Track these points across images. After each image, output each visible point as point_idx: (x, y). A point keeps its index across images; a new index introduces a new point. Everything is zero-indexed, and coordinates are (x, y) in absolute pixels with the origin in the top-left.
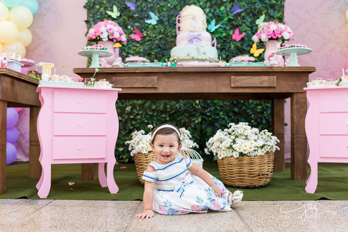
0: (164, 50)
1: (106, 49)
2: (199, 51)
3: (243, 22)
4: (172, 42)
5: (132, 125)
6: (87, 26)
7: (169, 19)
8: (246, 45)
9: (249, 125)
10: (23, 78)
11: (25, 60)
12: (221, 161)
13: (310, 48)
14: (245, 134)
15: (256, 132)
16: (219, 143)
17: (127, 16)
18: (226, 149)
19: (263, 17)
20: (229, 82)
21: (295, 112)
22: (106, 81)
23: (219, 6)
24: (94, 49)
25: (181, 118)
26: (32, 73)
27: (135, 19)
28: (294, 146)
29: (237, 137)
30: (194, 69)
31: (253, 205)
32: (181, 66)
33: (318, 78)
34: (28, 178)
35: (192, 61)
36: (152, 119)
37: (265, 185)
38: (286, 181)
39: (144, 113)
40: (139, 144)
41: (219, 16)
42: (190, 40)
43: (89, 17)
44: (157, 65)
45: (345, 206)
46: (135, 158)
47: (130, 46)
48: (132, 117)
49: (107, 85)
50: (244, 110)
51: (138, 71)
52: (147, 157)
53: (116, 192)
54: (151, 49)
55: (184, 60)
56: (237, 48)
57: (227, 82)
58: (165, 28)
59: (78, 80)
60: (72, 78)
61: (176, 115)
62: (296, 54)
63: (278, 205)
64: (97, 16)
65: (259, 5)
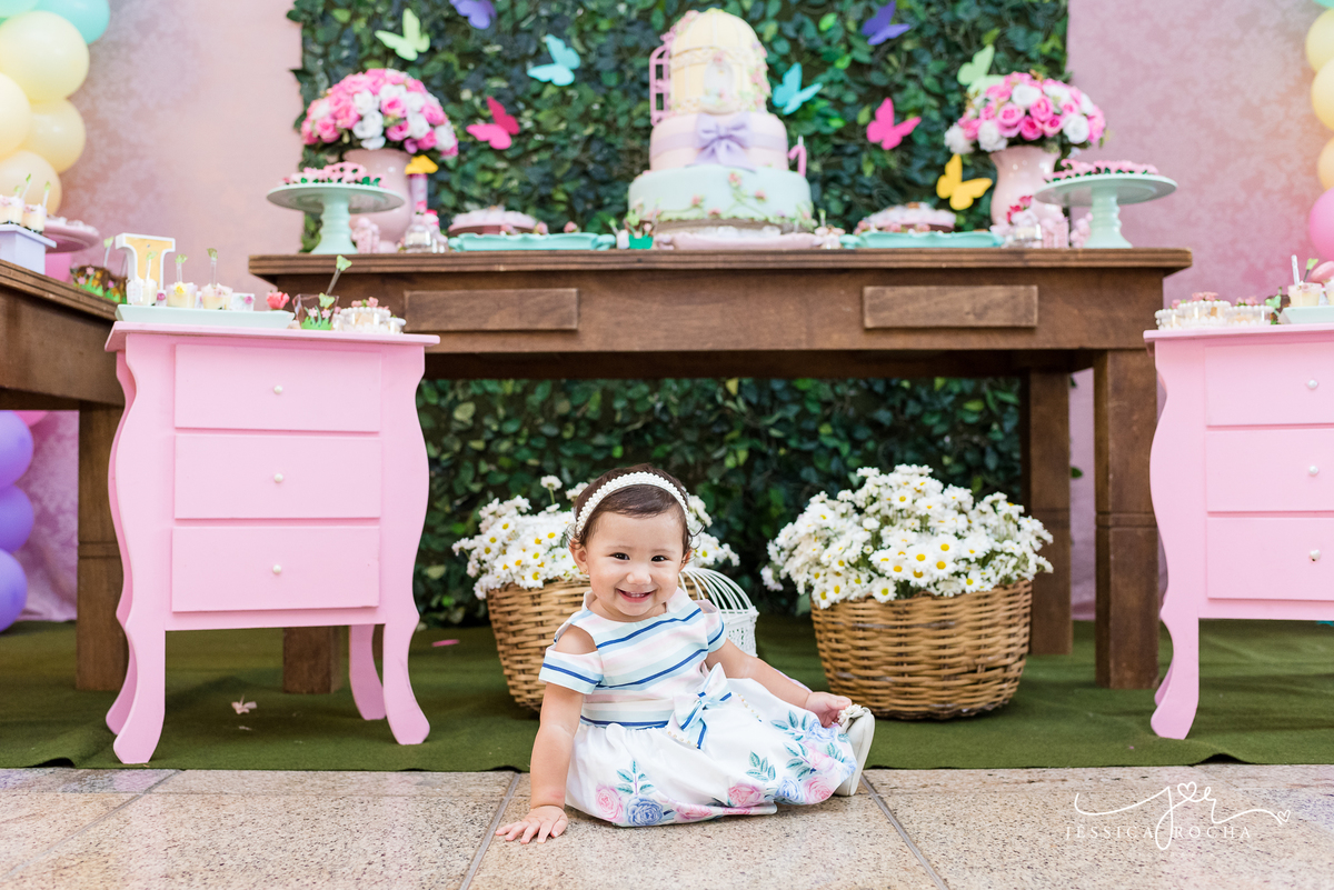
0: (604, 183)
1: (378, 180)
2: (737, 188)
3: (909, 77)
4: (633, 152)
5: (479, 478)
6: (301, 92)
7: (623, 61)
8: (919, 163)
9: (932, 475)
10: (51, 296)
11: (60, 223)
12: (827, 616)
13: (1167, 176)
14: (918, 509)
15: (960, 504)
16: (819, 545)
17: (457, 51)
18: (847, 568)
19: (985, 57)
20: (858, 308)
21: (1111, 424)
22: (381, 305)
23: (817, 12)
24: (330, 180)
25: (668, 448)
26: (88, 277)
27: (490, 64)
28: (1108, 558)
29: (886, 521)
30: (720, 258)
31: (951, 785)
32: (671, 248)
33: (1201, 295)
34: (73, 687)
35: (714, 229)
36: (558, 455)
37: (996, 709)
38: (1076, 691)
39: (525, 432)
40: (509, 550)
41: (814, 53)
42: (704, 144)
43: (308, 57)
44: (576, 242)
45: (1305, 786)
46: (494, 608)
47: (469, 167)
48: (478, 445)
49: (381, 323)
50: (915, 419)
51: (502, 268)
52: (537, 600)
53: (418, 740)
54: (551, 180)
55: (681, 224)
56: (885, 174)
57: (849, 309)
58: (606, 97)
59: (267, 303)
60: (246, 295)
61: (648, 438)
62: (1113, 199)
63: (1046, 786)
64: (341, 53)
65: (969, 11)
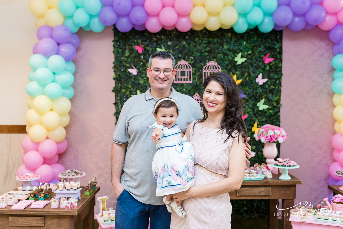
3: (246, 105)
6: (115, 107)
19: (263, 101)
43: (116, 100)
64: (124, 99)
65: (260, 90)
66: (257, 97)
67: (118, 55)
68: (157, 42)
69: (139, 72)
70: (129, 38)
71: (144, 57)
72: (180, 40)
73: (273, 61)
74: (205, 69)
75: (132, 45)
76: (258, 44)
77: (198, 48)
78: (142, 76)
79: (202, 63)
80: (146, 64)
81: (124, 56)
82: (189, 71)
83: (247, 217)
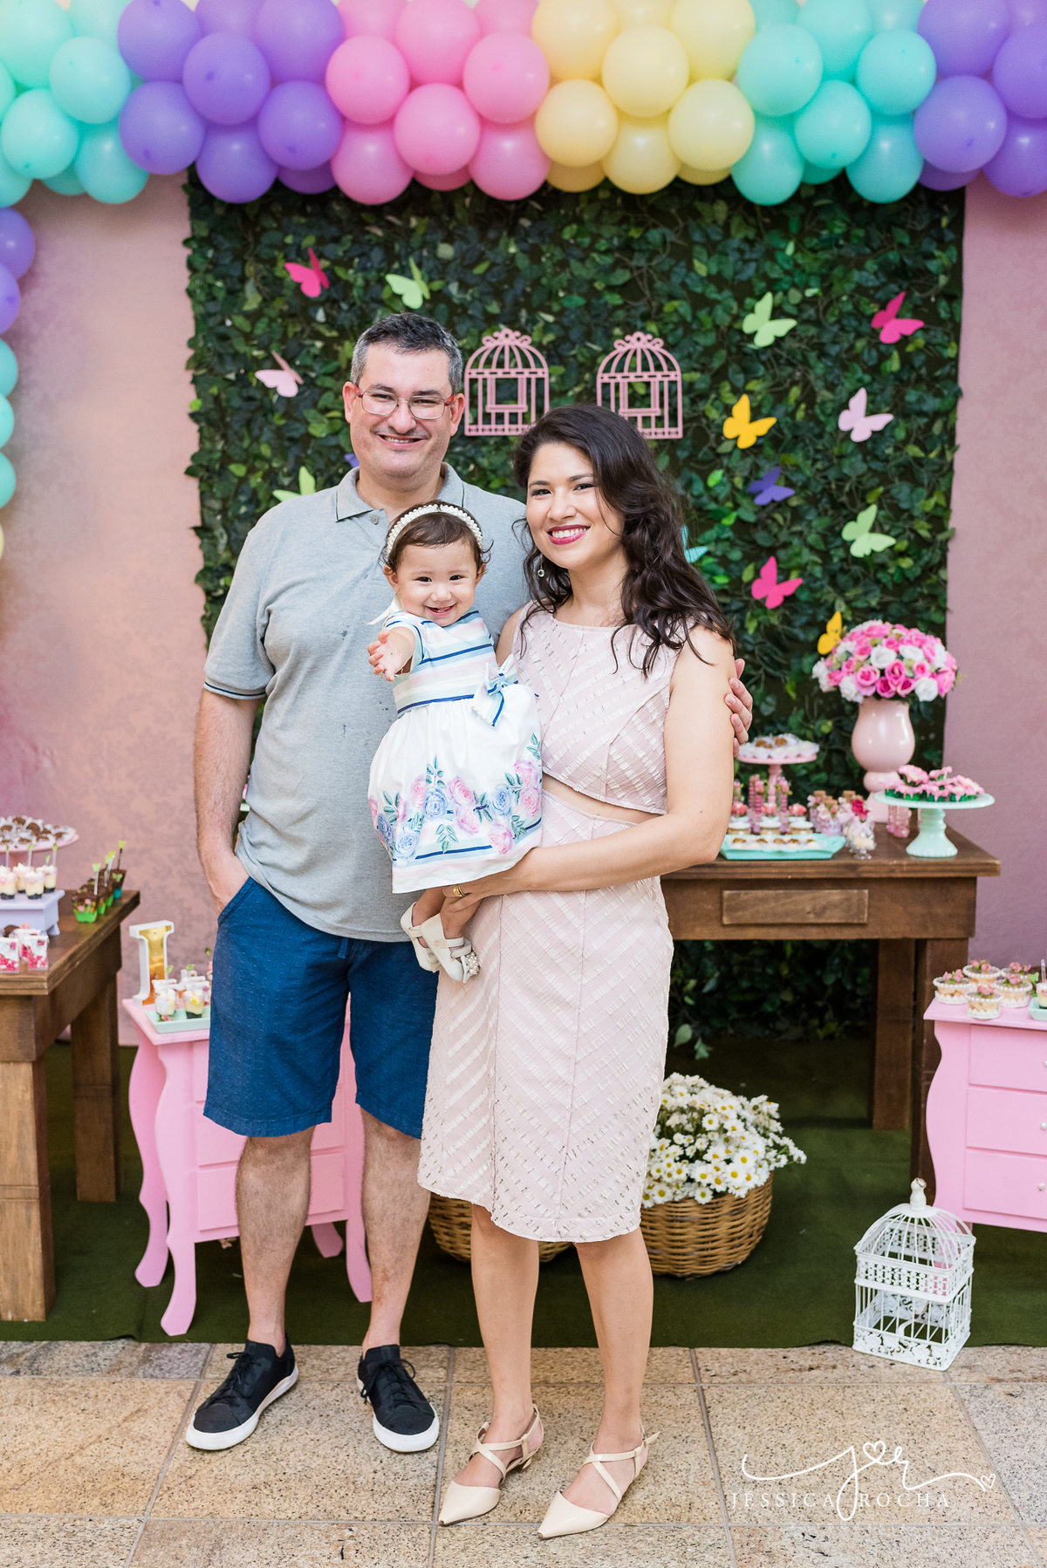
3: (793, 534)
6: (201, 547)
8: (801, 620)
19: (868, 516)
20: (717, 906)
23: (706, 467)
41: (700, 509)
43: (206, 511)
56: (769, 632)
57: (711, 909)
64: (239, 508)
65: (855, 467)
66: (844, 499)
67: (212, 307)
68: (386, 246)
69: (305, 384)
70: (258, 229)
71: (327, 315)
72: (492, 235)
73: (920, 334)
74: (607, 370)
75: (272, 262)
76: (849, 252)
77: (576, 273)
78: (321, 404)
79: (593, 343)
80: (339, 348)
81: (236, 310)
82: (533, 377)
83: (795, 1032)
